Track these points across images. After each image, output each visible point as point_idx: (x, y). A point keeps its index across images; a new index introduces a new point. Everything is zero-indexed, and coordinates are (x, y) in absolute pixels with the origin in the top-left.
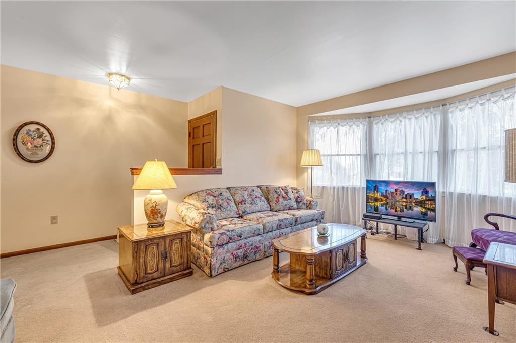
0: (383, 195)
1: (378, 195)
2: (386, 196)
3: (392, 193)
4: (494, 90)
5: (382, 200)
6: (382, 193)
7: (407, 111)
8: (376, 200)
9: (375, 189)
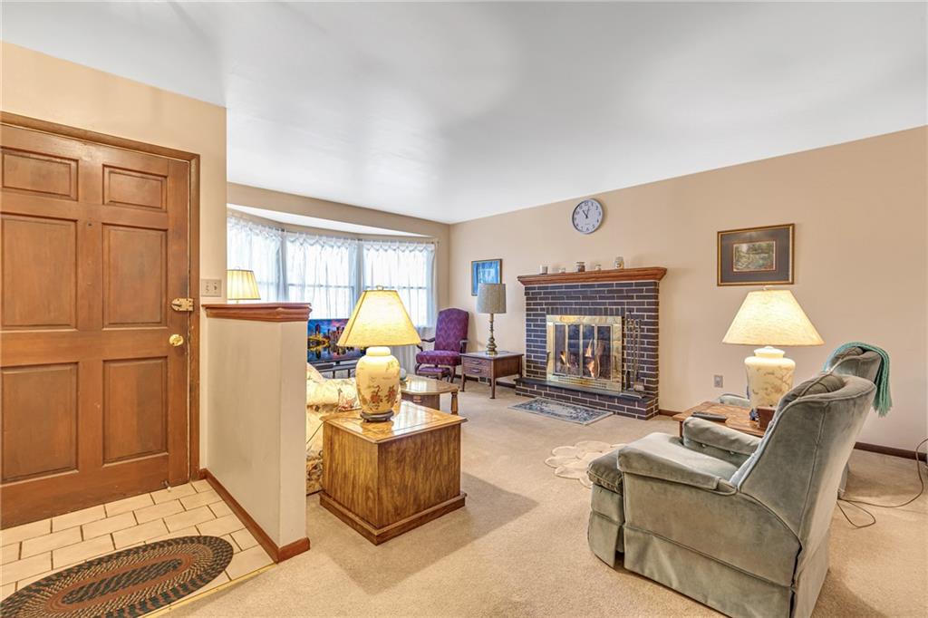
0: (325, 337)
1: (320, 337)
2: (328, 338)
3: (334, 332)
4: (402, 240)
5: (324, 343)
6: (324, 334)
7: (327, 236)
8: (318, 343)
9: (317, 330)
